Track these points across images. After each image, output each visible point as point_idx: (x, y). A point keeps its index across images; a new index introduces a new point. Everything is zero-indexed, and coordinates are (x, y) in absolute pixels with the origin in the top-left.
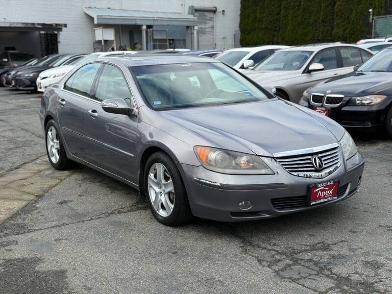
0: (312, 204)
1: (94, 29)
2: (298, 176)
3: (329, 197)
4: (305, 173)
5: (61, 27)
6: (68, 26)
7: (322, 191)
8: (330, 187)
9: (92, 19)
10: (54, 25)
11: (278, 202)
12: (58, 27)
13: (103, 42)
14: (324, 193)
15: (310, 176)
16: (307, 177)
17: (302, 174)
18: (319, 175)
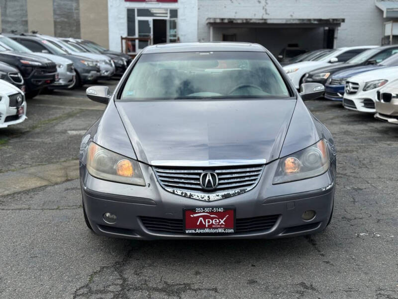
0: (187, 232)
1: (384, 23)
2: (173, 193)
3: (219, 228)
4: (185, 191)
5: (339, 22)
6: (346, 21)
7: (205, 217)
8: (220, 216)
9: (381, 12)
10: (331, 21)
11: (151, 221)
12: (335, 22)
13: (391, 37)
14: (209, 222)
15: (191, 195)
16: (186, 196)
17: (179, 192)
18: (206, 196)
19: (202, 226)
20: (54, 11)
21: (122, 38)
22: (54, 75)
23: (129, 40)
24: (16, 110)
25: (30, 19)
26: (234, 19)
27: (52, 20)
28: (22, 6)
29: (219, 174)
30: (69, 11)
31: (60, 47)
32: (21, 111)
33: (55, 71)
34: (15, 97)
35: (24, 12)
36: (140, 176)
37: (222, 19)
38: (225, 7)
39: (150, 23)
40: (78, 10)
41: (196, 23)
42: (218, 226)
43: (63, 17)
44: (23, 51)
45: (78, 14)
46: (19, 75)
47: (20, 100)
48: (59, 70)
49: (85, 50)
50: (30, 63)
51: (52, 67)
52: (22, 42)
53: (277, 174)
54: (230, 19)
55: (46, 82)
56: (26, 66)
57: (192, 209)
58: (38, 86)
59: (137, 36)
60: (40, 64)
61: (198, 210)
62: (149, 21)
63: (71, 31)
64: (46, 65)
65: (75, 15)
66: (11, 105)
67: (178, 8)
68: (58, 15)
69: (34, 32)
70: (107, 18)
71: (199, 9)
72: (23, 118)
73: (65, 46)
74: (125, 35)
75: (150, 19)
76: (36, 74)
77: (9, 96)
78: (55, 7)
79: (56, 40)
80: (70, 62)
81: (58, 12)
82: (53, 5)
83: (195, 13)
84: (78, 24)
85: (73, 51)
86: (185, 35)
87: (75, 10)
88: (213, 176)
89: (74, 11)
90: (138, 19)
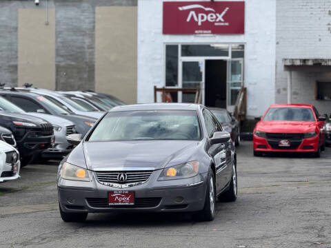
0: (110, 204)
2: (104, 184)
3: (126, 202)
7: (119, 196)
8: (127, 195)
14: (121, 199)
15: (112, 185)
16: (110, 185)
18: (120, 185)
19: (117, 201)
20: (57, 50)
21: (156, 90)
22: (50, 139)
23: (167, 93)
24: (11, 167)
25: (21, 63)
26: (323, 60)
27: (53, 63)
28: (10, 44)
29: (128, 175)
30: (79, 50)
31: (61, 105)
32: (15, 168)
33: (52, 133)
34: (10, 155)
35: (13, 53)
36: (88, 177)
37: (305, 61)
38: (320, 40)
39: (200, 65)
40: (92, 48)
41: (274, 64)
42: (126, 201)
43: (69, 59)
44: (14, 110)
45: (92, 54)
46: (13, 137)
47: (15, 157)
48: (56, 133)
49: (96, 109)
50: (24, 124)
51: (48, 129)
52: (13, 98)
53: (161, 176)
54: (316, 60)
55: (40, 147)
56: (19, 127)
57: (112, 192)
58: (31, 150)
59: (180, 86)
60: (34, 125)
61: (115, 192)
62: (200, 63)
63: (80, 79)
64: (41, 127)
65: (88, 56)
66: (7, 161)
67: (245, 43)
68: (62, 56)
69: (27, 86)
70: (134, 58)
71: (277, 43)
72: (17, 176)
73: (68, 103)
74: (161, 84)
75: (201, 60)
76: (29, 137)
77: (6, 153)
78: (59, 44)
79: (55, 95)
80: (71, 123)
81: (62, 52)
82: (56, 42)
83: (272, 49)
84: (91, 69)
85: (78, 109)
86: (255, 84)
87: (88, 48)
88: (124, 175)
89: (86, 50)
90: (182, 59)
